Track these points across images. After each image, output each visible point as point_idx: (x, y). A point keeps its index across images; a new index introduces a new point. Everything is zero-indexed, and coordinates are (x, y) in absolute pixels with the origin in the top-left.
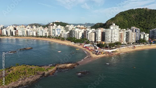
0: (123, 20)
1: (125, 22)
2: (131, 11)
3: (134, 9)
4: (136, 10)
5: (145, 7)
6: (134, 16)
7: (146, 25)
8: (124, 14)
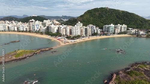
0: (89, 17)
1: (90, 19)
2: (96, 10)
3: (98, 8)
4: (100, 8)
5: (106, 7)
6: (98, 14)
7: (105, 21)
8: (91, 12)
